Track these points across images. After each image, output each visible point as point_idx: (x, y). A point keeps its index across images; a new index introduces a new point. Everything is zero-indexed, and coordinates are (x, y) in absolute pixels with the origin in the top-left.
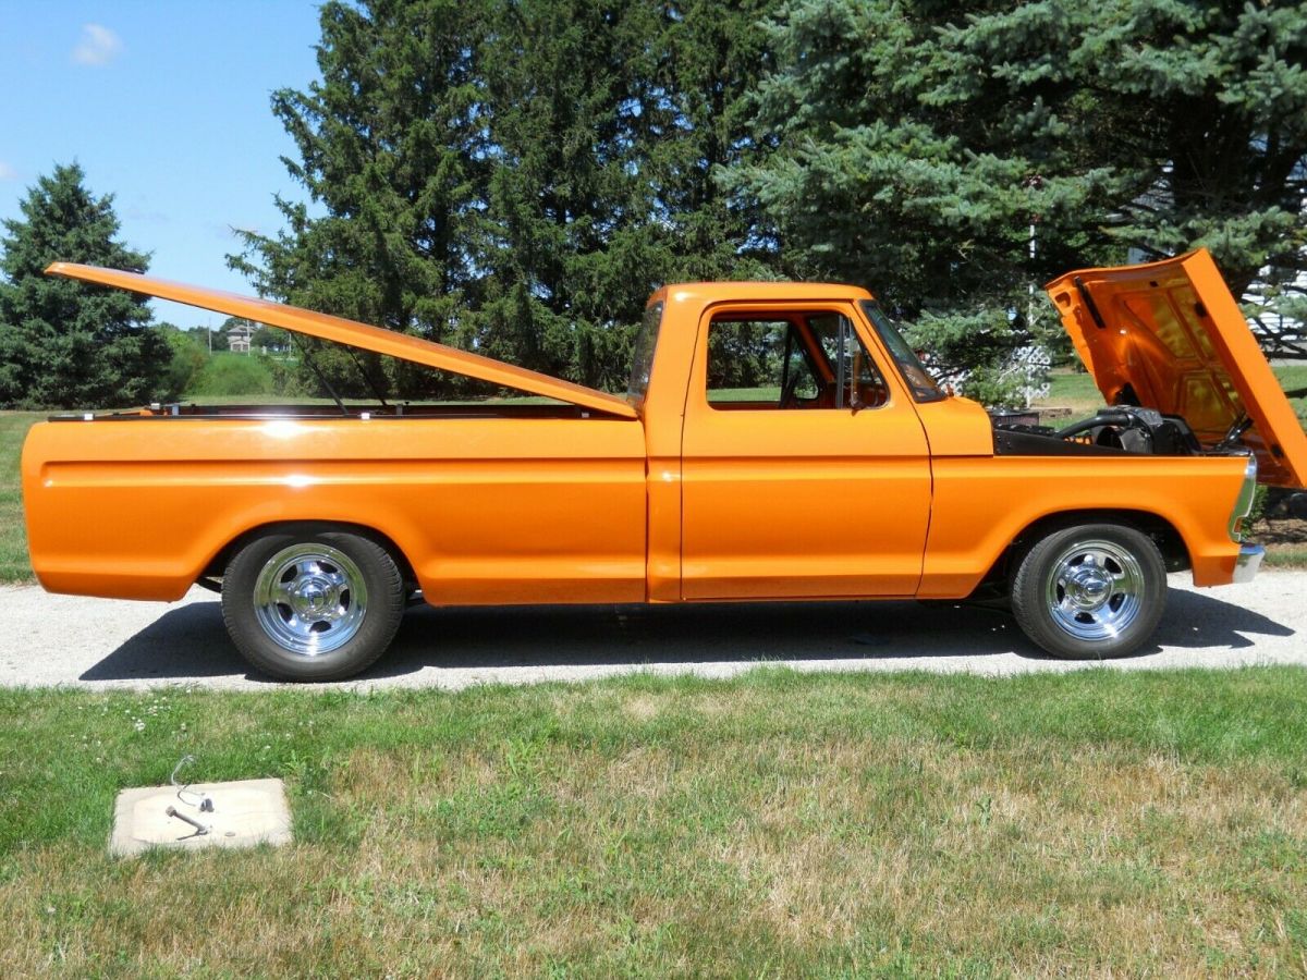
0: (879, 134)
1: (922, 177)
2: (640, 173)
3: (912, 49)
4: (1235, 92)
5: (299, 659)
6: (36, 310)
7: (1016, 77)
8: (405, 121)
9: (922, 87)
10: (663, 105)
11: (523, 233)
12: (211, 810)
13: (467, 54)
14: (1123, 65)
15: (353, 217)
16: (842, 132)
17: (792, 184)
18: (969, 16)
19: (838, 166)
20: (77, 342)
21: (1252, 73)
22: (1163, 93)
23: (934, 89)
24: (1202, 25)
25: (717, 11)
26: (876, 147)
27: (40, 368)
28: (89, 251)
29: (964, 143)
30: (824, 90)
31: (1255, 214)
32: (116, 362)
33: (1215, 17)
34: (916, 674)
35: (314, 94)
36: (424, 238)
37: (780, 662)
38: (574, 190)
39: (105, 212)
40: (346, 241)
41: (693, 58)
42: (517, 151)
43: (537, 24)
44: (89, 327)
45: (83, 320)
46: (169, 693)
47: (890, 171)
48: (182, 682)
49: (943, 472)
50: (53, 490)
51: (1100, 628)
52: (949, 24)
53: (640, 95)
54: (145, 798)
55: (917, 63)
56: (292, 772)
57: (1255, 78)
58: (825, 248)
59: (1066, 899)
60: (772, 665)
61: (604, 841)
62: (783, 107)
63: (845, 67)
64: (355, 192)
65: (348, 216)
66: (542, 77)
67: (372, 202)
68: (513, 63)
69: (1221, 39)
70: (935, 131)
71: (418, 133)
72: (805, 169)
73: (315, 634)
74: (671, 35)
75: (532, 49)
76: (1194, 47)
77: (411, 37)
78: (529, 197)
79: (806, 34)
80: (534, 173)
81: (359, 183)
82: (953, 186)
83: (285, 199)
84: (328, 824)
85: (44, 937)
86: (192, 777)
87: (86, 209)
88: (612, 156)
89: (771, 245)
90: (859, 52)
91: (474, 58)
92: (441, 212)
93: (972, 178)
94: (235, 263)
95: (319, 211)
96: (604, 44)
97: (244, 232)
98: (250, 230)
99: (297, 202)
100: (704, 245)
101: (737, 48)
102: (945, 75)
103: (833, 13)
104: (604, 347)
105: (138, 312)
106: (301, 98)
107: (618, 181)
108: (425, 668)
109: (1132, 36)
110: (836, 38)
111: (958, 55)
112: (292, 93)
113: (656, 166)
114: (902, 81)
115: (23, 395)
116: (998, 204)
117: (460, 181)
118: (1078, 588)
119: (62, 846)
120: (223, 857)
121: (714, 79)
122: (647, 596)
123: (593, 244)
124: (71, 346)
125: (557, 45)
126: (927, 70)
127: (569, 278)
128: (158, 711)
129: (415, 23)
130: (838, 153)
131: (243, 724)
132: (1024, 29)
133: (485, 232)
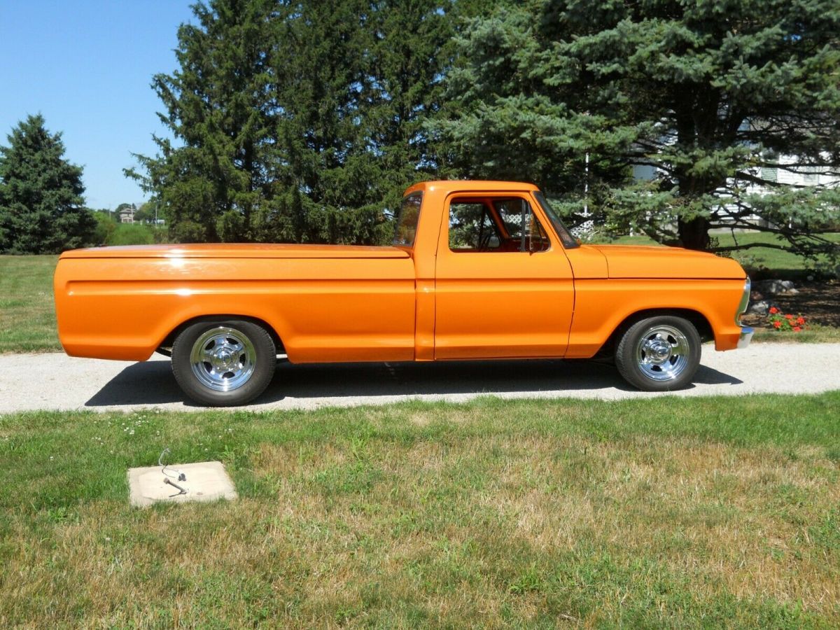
0: (521, 101)
1: (548, 125)
2: (362, 124)
3: (539, 54)
4: (720, 81)
5: (217, 393)
6: (18, 198)
7: (599, 70)
8: (230, 94)
9: (544, 76)
10: (375, 86)
11: (297, 157)
12: (185, 480)
13: (263, 55)
14: (659, 64)
15: (200, 147)
16: (500, 99)
17: (473, 128)
18: (574, 36)
19: (499, 119)
20: (42, 216)
21: (730, 70)
22: (681, 81)
23: (552, 77)
24: (702, 44)
25: (405, 34)
26: (520, 108)
27: (20, 231)
28: (48, 164)
29: (569, 107)
30: (486, 76)
31: (730, 148)
32: (64, 228)
33: (709, 39)
34: (569, 399)
35: (176, 78)
36: (240, 159)
37: (491, 393)
38: (325, 133)
39: (57, 142)
40: (195, 160)
41: (392, 60)
42: (293, 111)
43: (304, 39)
44: (48, 208)
45: (45, 204)
46: (145, 413)
47: (529, 122)
48: (150, 407)
49: (580, 287)
50: (73, 297)
51: (665, 373)
52: (562, 40)
53: (362, 80)
54: (143, 473)
55: (542, 62)
56: (226, 458)
57: (731, 73)
58: (490, 164)
59: (686, 523)
60: (487, 395)
61: (418, 494)
62: (461, 86)
63: (501, 63)
64: (201, 133)
65: (196, 146)
66: (307, 70)
67: (211, 139)
68: (291, 61)
69: (713, 52)
70: (551, 100)
71: (237, 100)
72: (480, 120)
73: (226, 379)
74: (380, 47)
75: (301, 53)
76: (698, 56)
77: (232, 45)
78: (300, 137)
79: (480, 44)
80: (303, 123)
81: (203, 128)
82: (564, 130)
83: (158, 136)
84: (258, 487)
85: (105, 554)
86: (169, 462)
87: (46, 141)
88: (347, 114)
89: (433, 165)
90: (509, 55)
91: (267, 58)
92: (249, 145)
93: (574, 126)
94: (129, 173)
95: (178, 143)
96: (342, 52)
97: (136, 155)
98: (140, 154)
99: (165, 138)
100: (397, 164)
101: (416, 55)
102: (558, 69)
103: (495, 33)
104: (342, 221)
105: (76, 199)
106: (170, 79)
107: (349, 129)
108: (286, 398)
109: (664, 49)
110: (497, 47)
111: (566, 58)
112: (164, 76)
113: (371, 120)
114: (534, 72)
115: (10, 246)
116: (590, 141)
117: (260, 127)
118: (653, 352)
119: (103, 503)
120: (200, 507)
121: (402, 72)
122: (415, 357)
123: (334, 163)
124: (38, 218)
125: (315, 52)
126: (548, 66)
127: (322, 182)
128: (142, 424)
129: (234, 38)
130: (500, 112)
131: (193, 431)
132: (603, 44)
133: (275, 156)
